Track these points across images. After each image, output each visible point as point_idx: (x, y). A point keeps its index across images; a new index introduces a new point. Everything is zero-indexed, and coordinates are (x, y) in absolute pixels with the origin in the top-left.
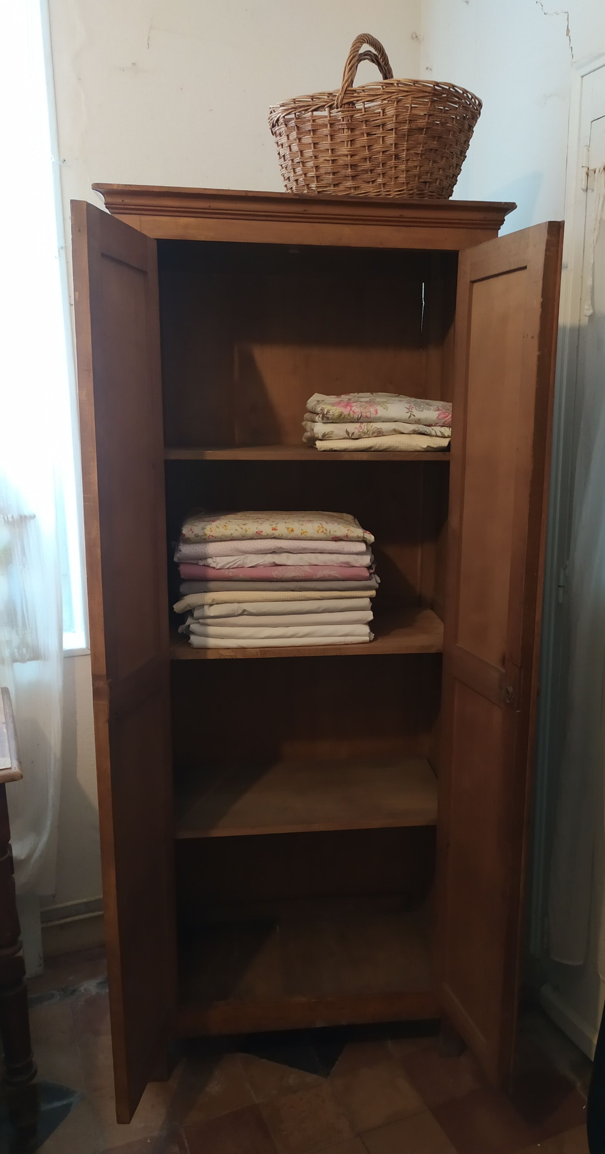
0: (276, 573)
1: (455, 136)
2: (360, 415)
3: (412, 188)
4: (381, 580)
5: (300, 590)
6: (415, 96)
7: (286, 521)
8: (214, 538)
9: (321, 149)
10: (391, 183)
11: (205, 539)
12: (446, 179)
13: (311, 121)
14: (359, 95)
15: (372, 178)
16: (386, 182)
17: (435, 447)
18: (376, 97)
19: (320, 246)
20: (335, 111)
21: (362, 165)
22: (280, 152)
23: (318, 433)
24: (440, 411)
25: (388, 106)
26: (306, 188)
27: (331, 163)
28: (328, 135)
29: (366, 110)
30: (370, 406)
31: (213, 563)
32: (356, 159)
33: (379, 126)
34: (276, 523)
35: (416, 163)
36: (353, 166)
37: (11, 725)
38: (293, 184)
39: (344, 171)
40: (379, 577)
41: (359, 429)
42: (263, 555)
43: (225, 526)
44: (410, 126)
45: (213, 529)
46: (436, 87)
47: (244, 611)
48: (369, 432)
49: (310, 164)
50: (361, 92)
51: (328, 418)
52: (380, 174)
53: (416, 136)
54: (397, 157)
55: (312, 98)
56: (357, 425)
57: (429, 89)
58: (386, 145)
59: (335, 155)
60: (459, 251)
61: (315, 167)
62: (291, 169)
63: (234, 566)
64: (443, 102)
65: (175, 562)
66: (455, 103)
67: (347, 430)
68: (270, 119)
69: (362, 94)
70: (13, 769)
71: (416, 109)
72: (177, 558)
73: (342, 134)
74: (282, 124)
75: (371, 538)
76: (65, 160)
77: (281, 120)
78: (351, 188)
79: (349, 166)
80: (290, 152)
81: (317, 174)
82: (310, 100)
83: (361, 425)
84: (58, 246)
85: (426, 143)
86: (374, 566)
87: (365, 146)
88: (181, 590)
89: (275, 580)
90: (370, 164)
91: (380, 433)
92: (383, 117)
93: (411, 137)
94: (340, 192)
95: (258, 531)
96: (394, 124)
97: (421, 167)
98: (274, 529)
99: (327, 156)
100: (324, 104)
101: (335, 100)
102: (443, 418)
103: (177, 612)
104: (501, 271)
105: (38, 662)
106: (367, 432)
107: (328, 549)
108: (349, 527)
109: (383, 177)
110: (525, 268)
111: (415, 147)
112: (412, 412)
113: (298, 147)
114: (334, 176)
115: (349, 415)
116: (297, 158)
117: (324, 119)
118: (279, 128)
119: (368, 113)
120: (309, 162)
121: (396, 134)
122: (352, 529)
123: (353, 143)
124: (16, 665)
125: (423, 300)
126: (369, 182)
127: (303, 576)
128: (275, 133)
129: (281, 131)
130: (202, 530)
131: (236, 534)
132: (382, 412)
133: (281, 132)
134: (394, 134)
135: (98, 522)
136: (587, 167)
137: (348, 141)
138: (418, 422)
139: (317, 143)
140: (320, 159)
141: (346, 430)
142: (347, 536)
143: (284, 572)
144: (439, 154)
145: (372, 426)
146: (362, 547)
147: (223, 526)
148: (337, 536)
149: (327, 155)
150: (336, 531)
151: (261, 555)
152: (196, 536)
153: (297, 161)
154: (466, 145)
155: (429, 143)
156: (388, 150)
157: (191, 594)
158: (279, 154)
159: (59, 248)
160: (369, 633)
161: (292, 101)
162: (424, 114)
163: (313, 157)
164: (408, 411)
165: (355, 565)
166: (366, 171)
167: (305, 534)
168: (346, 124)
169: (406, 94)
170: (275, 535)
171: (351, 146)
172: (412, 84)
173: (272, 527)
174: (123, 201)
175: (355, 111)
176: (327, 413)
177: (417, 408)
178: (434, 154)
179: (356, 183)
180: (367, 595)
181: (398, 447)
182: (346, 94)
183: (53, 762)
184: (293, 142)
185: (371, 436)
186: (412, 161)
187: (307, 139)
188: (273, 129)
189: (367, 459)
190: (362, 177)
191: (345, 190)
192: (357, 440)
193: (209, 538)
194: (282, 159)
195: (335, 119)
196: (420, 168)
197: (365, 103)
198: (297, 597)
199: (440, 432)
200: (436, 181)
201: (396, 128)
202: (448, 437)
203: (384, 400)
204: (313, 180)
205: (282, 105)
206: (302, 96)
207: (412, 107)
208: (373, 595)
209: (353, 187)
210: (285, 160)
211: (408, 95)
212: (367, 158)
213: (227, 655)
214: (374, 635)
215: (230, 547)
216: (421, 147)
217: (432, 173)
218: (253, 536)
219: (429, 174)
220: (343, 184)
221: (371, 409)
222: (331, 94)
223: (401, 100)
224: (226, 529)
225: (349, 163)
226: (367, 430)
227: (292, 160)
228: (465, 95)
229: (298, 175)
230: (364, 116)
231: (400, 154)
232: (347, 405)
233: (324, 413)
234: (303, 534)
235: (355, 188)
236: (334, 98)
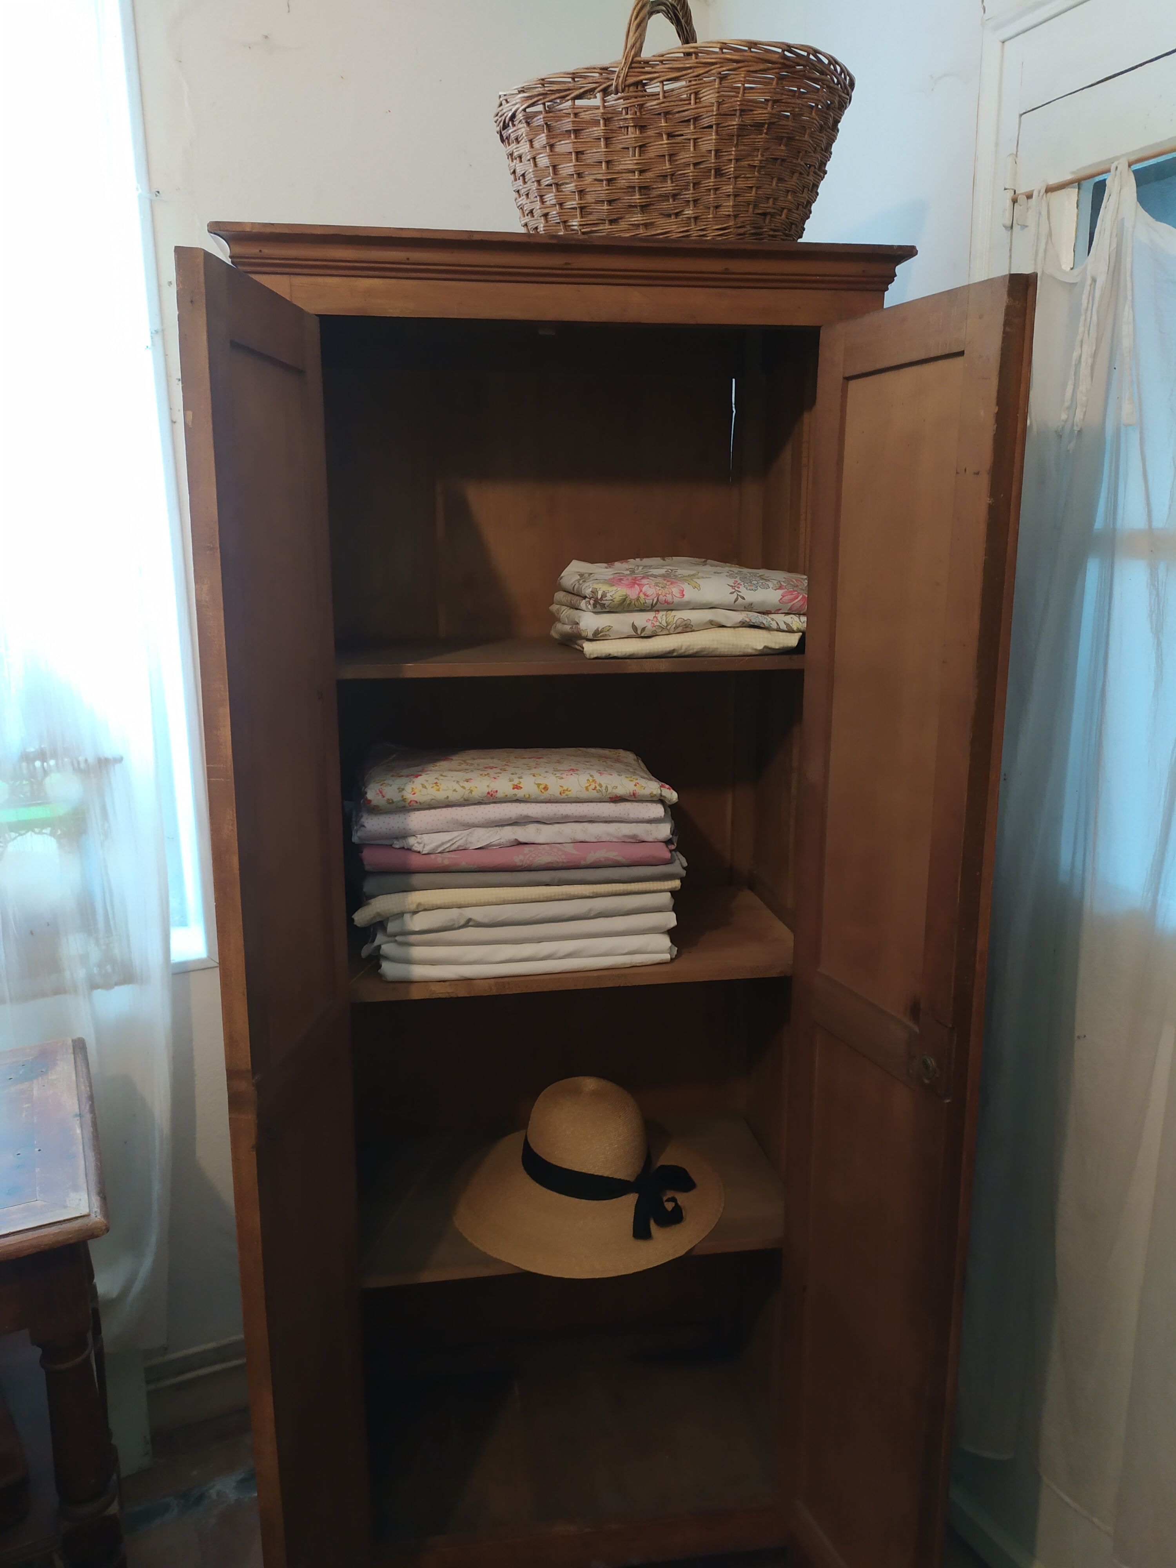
0: (519, 857)
1: (813, 137)
2: (656, 598)
3: (743, 224)
4: (687, 861)
5: (560, 883)
6: (751, 69)
7: (534, 771)
8: (419, 804)
9: (588, 161)
10: (709, 216)
11: (404, 807)
12: (797, 209)
13: (572, 116)
14: (654, 70)
15: (675, 208)
16: (700, 214)
17: (777, 648)
18: (684, 72)
19: (592, 322)
20: (612, 97)
21: (659, 186)
22: (517, 168)
23: (586, 630)
24: (783, 589)
25: (704, 88)
26: (562, 227)
27: (606, 185)
28: (600, 139)
29: (667, 94)
30: (671, 584)
31: (416, 845)
32: (648, 177)
33: (689, 121)
34: (518, 776)
35: (751, 182)
36: (644, 189)
37: (88, 1117)
38: (540, 221)
39: (629, 198)
40: (684, 856)
41: (653, 622)
42: (497, 828)
43: (436, 783)
44: (742, 121)
45: (416, 791)
46: (786, 53)
47: (470, 920)
48: (670, 626)
49: (570, 187)
50: (658, 64)
51: (603, 606)
52: (689, 201)
53: (751, 137)
54: (719, 172)
55: (574, 76)
56: (650, 615)
57: (774, 57)
58: (701, 153)
59: (612, 171)
60: (819, 327)
61: (578, 191)
62: (536, 197)
63: (453, 848)
64: (799, 79)
65: (354, 843)
66: (815, 80)
67: (635, 624)
68: (500, 115)
69: (659, 68)
70: (93, 1215)
71: (754, 91)
72: (358, 837)
73: (625, 135)
74: (520, 121)
75: (672, 796)
76: (158, 192)
77: (520, 116)
78: (638, 225)
79: (637, 189)
80: (536, 168)
81: (581, 204)
82: (570, 80)
83: (657, 615)
84: (150, 329)
85: (768, 149)
86: (675, 839)
87: (664, 156)
88: (365, 890)
89: (519, 868)
90: (673, 185)
91: (686, 628)
92: (697, 106)
93: (742, 139)
94: (624, 230)
95: (490, 791)
96: (714, 117)
97: (758, 188)
98: (516, 787)
99: (599, 174)
100: (594, 85)
101: (613, 79)
102: (789, 600)
103: (359, 926)
104: (908, 360)
105: (131, 986)
106: (667, 626)
107: (604, 815)
108: (637, 779)
109: (695, 207)
110: (961, 353)
111: (749, 155)
112: (740, 592)
113: (549, 158)
114: (610, 206)
115: (638, 599)
116: (548, 177)
117: (593, 112)
118: (515, 128)
119: (669, 99)
120: (567, 184)
121: (717, 133)
122: (643, 782)
123: (643, 151)
124: (98, 993)
125: (734, 406)
126: (669, 216)
127: (565, 861)
128: (507, 138)
129: (520, 133)
130: (400, 792)
131: (454, 797)
132: (690, 594)
133: (518, 136)
134: (713, 134)
135: (233, 811)
136: (1013, 189)
137: (635, 147)
138: (749, 608)
139: (582, 153)
140: (587, 178)
141: (633, 623)
142: (634, 794)
143: (534, 855)
144: (788, 168)
145: (675, 616)
146: (658, 811)
147: (433, 784)
148: (618, 795)
149: (600, 172)
150: (617, 787)
151: (495, 828)
152: (390, 803)
153: (547, 183)
154: (826, 153)
155: (773, 148)
156: (704, 161)
157: (381, 895)
158: (514, 172)
159: (152, 333)
160: (670, 947)
161: (539, 82)
162: (765, 100)
163: (575, 176)
164: (734, 590)
165: (646, 840)
166: (664, 197)
167: (567, 793)
168: (632, 118)
169: (735, 65)
170: (518, 796)
171: (640, 156)
172: (746, 48)
173: (512, 783)
174: (260, 251)
175: (644, 96)
176: (602, 597)
177: (746, 584)
178: (780, 167)
179: (648, 218)
180: (666, 888)
181: (717, 648)
182: (632, 68)
183: (157, 1142)
184: (540, 151)
185: (672, 633)
186: (744, 179)
187: (565, 146)
188: (503, 132)
189: (667, 671)
190: (658, 207)
191: (629, 230)
192: (650, 640)
193: (411, 804)
194: (521, 182)
195: (613, 112)
196: (756, 191)
197: (665, 83)
198: (555, 895)
199: (785, 622)
200: (782, 212)
201: (717, 124)
202: (798, 631)
203: (692, 572)
204: (575, 213)
205: (522, 91)
206: (557, 73)
207: (745, 89)
208: (676, 887)
209: (642, 224)
210: (525, 182)
211: (739, 68)
212: (667, 176)
213: (441, 991)
214: (676, 948)
215: (445, 818)
216: (759, 156)
217: (775, 199)
218: (483, 800)
219: (771, 201)
220: (626, 220)
221: (674, 590)
222: (605, 69)
223: (726, 77)
224: (438, 790)
225: (636, 185)
226: (666, 623)
227: (539, 182)
228: (832, 67)
229: (549, 206)
230: (663, 105)
231: (724, 168)
232: (635, 583)
233: (597, 598)
234: (564, 793)
235: (646, 226)
236: (611, 76)
